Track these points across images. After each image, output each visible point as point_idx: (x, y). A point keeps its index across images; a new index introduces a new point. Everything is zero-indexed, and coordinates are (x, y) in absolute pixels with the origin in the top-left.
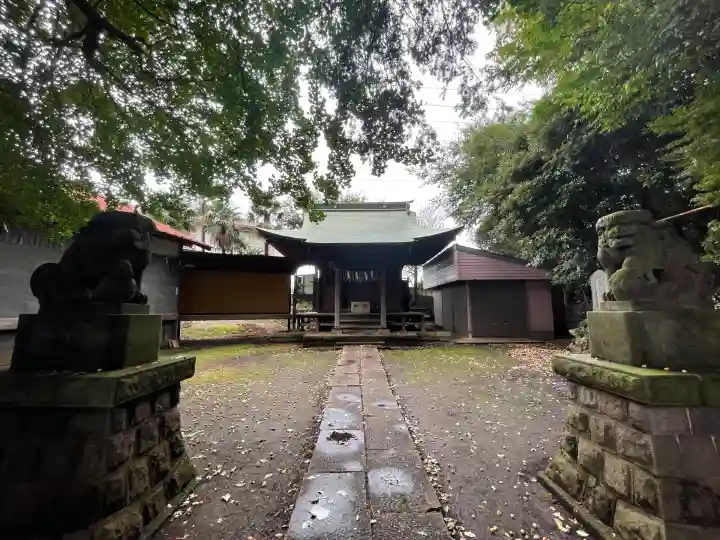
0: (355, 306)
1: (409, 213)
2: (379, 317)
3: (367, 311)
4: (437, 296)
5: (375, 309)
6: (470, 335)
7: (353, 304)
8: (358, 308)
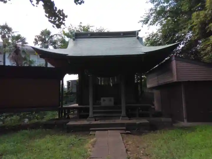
0: (104, 100)
1: (138, 38)
2: (120, 108)
3: (112, 104)
4: (156, 93)
5: (117, 103)
6: (185, 120)
7: (102, 99)
8: (106, 102)
